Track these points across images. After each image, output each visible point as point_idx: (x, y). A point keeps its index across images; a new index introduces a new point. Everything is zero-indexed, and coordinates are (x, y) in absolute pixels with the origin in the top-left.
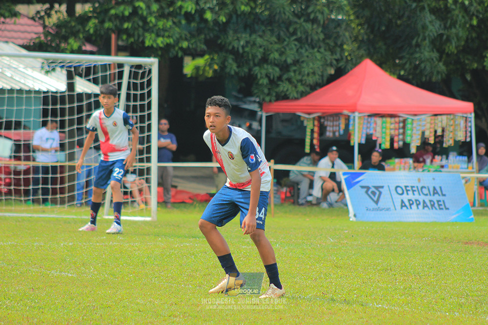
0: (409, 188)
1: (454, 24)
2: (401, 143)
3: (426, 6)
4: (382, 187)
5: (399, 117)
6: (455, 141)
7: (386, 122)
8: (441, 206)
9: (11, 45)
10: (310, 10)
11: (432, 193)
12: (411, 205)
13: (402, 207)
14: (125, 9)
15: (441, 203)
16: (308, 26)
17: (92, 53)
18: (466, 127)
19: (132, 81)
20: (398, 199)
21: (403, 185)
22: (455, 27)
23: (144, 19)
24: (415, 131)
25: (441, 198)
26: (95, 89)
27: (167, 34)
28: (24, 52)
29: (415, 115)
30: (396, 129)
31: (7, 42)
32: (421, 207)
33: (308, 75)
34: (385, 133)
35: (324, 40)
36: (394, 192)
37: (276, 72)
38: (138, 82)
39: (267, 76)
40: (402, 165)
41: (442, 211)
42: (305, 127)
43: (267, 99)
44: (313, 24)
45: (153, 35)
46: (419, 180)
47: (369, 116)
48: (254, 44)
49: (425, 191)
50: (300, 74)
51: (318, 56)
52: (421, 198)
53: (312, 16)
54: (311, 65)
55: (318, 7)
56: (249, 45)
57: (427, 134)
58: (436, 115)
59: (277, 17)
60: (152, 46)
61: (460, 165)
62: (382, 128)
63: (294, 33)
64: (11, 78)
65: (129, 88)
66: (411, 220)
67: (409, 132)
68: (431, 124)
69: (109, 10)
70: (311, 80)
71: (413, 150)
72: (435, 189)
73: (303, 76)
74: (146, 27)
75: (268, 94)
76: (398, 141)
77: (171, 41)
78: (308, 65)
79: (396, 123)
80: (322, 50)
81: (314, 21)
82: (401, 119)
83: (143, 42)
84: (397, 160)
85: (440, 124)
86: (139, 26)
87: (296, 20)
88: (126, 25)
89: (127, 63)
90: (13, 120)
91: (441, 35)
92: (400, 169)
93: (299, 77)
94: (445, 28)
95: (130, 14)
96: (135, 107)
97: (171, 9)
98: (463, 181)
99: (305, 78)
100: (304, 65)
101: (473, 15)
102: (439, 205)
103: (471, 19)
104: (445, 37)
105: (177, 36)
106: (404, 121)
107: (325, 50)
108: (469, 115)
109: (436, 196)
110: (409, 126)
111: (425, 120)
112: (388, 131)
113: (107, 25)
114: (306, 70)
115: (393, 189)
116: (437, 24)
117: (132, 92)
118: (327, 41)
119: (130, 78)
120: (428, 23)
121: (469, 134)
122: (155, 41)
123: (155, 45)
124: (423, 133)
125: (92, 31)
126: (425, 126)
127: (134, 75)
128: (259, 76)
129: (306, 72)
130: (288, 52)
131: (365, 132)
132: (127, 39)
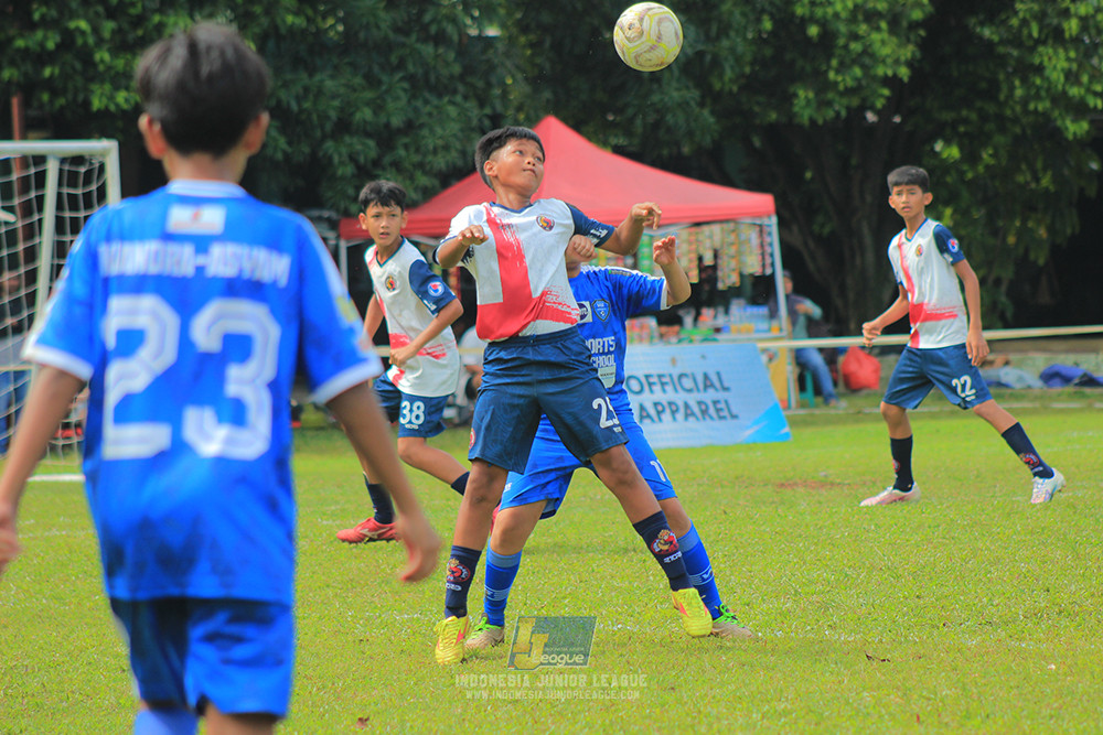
0: (654, 379)
1: (724, 30)
6: (742, 276)
8: (722, 412)
10: (427, 17)
11: (701, 386)
12: (659, 413)
14: (45, 38)
15: (722, 405)
16: (428, 50)
18: (762, 246)
19: (66, 190)
22: (728, 36)
23: (86, 57)
25: (721, 395)
32: (680, 416)
33: (435, 151)
35: (462, 78)
37: (368, 149)
38: (79, 191)
39: (353, 158)
40: (637, 332)
41: (723, 422)
44: (436, 45)
45: (107, 87)
46: (674, 361)
48: (320, 93)
49: (688, 383)
50: (417, 150)
51: (452, 111)
53: (433, 29)
54: (439, 131)
55: (444, 11)
56: (311, 97)
58: (698, 224)
59: (362, 35)
60: (107, 108)
61: (752, 325)
63: (401, 64)
65: (59, 207)
66: (663, 444)
67: (644, 263)
68: (690, 242)
69: (10, 40)
70: (440, 162)
72: (706, 377)
73: (425, 156)
74: (91, 71)
78: (432, 131)
80: (459, 98)
81: (440, 39)
83: (87, 103)
85: (708, 243)
86: (73, 68)
87: (402, 39)
88: (47, 72)
89: (54, 154)
93: (416, 158)
94: (708, 38)
95: (58, 46)
98: (764, 358)
99: (430, 158)
100: (425, 132)
101: (763, 11)
102: (718, 410)
103: (759, 20)
104: (708, 58)
107: (466, 98)
108: (765, 221)
109: (711, 391)
110: (644, 251)
113: (7, 73)
114: (430, 143)
116: (691, 31)
117: (67, 214)
118: (469, 79)
119: (60, 184)
121: (768, 261)
122: (111, 98)
123: (112, 108)
127: (68, 178)
128: (336, 159)
129: (431, 147)
130: (391, 105)
132: (51, 101)
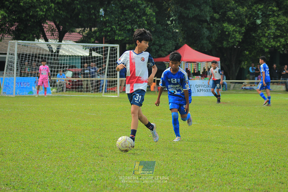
0: (200, 86)
1: (213, 32)
2: (197, 71)
3: (204, 26)
4: (191, 85)
5: (196, 62)
7: (192, 64)
9: (71, 41)
10: (167, 28)
11: (207, 87)
12: (201, 91)
13: (198, 91)
14: (109, 29)
16: (167, 33)
17: (97, 43)
19: (111, 52)
20: (196, 89)
21: (198, 84)
23: (115, 32)
24: (201, 67)
26: (99, 55)
27: (122, 36)
28: (75, 43)
29: (201, 62)
30: (195, 67)
31: (70, 40)
32: (204, 91)
34: (192, 68)
35: (172, 37)
36: (195, 87)
38: (113, 52)
39: (155, 49)
40: (197, 78)
41: (210, 93)
42: (166, 66)
43: (155, 57)
44: (169, 32)
45: (117, 36)
46: (203, 83)
47: (187, 62)
49: (205, 86)
50: (165, 48)
51: (171, 42)
52: (204, 89)
53: (168, 30)
57: (205, 68)
58: (208, 62)
59: (157, 30)
60: (117, 39)
62: (191, 66)
63: (163, 35)
64: (72, 52)
65: (110, 54)
66: (201, 96)
67: (199, 68)
68: (206, 65)
69: (103, 29)
70: (168, 50)
71: (201, 73)
74: (115, 34)
75: (155, 55)
76: (196, 70)
77: (123, 38)
78: (167, 45)
79: (195, 64)
80: (172, 41)
81: (169, 31)
82: (197, 63)
83: (114, 39)
84: (196, 77)
85: (209, 65)
86: (113, 33)
87: (163, 31)
88: (109, 34)
89: (109, 46)
90: (74, 65)
91: (209, 36)
92: (196, 79)
93: (165, 49)
94: (211, 33)
95: (110, 30)
96: (112, 60)
97: (123, 28)
99: (167, 49)
100: (166, 45)
101: (219, 30)
103: (218, 31)
104: (210, 36)
105: (125, 36)
106: (198, 64)
107: (173, 40)
109: (209, 88)
110: (199, 66)
111: (204, 63)
112: (193, 67)
113: (102, 34)
114: (167, 47)
115: (195, 86)
116: (208, 32)
117: (111, 56)
119: (110, 51)
120: (205, 32)
122: (118, 38)
123: (118, 39)
124: (204, 68)
125: (98, 36)
126: (204, 65)
127: (111, 50)
128: (152, 49)
129: (167, 48)
130: (161, 41)
131: (185, 68)
132: (109, 38)
